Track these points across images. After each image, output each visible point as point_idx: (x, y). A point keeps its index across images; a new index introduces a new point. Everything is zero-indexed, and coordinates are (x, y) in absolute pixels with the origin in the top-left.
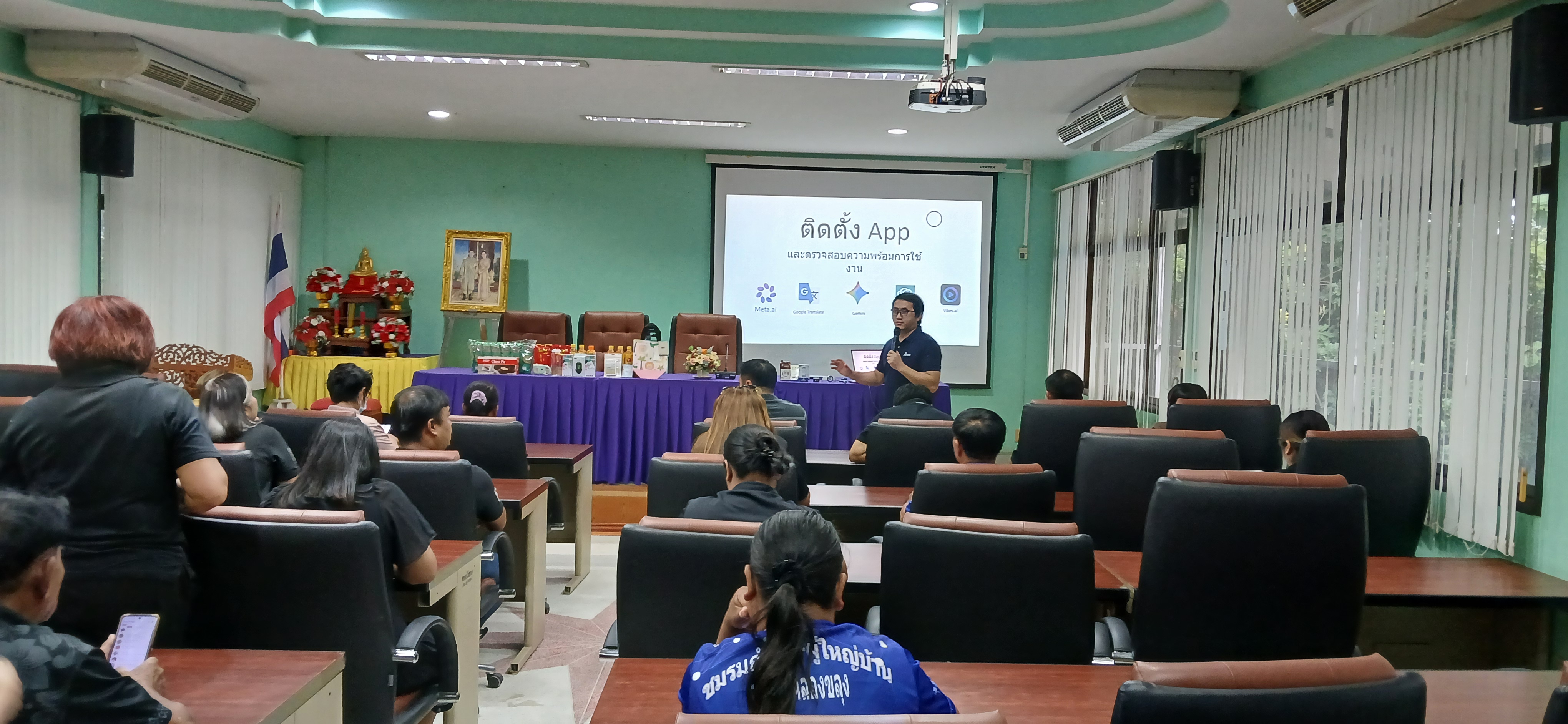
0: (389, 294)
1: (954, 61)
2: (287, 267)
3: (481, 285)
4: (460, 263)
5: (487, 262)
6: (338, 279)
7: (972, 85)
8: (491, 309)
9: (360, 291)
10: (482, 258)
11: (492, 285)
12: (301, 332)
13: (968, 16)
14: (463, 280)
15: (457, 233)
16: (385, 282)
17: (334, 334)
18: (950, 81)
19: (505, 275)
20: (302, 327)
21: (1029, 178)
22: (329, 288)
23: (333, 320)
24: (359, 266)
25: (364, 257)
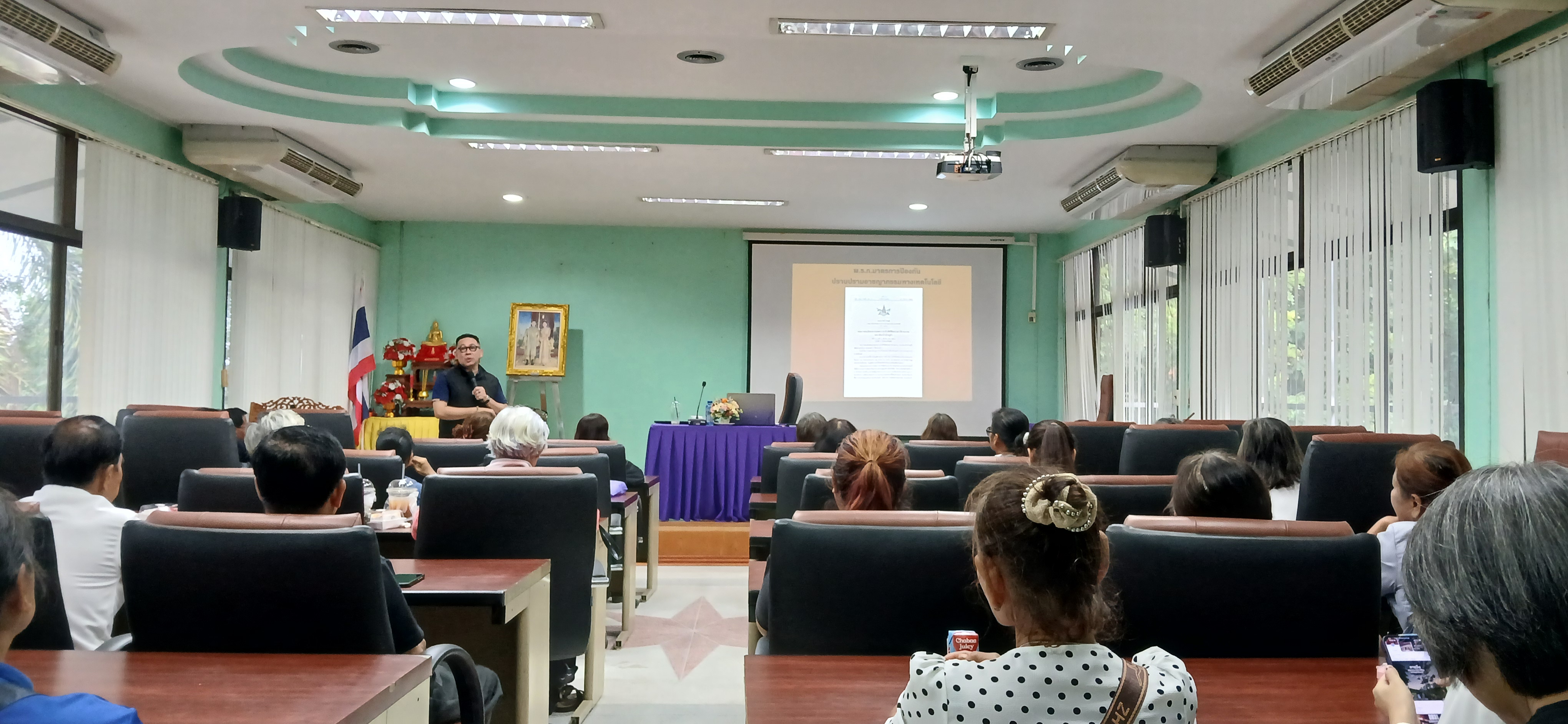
1: (974, 138)
2: (369, 336)
3: (542, 352)
4: (523, 332)
5: (547, 331)
6: (413, 348)
7: (990, 158)
8: (552, 373)
9: (432, 359)
10: (543, 328)
11: (552, 351)
13: (983, 103)
14: (526, 347)
17: (410, 397)
18: (972, 154)
19: (564, 342)
20: (381, 391)
21: (1035, 249)
22: (405, 356)
23: (409, 385)
24: (430, 337)
25: (435, 329)
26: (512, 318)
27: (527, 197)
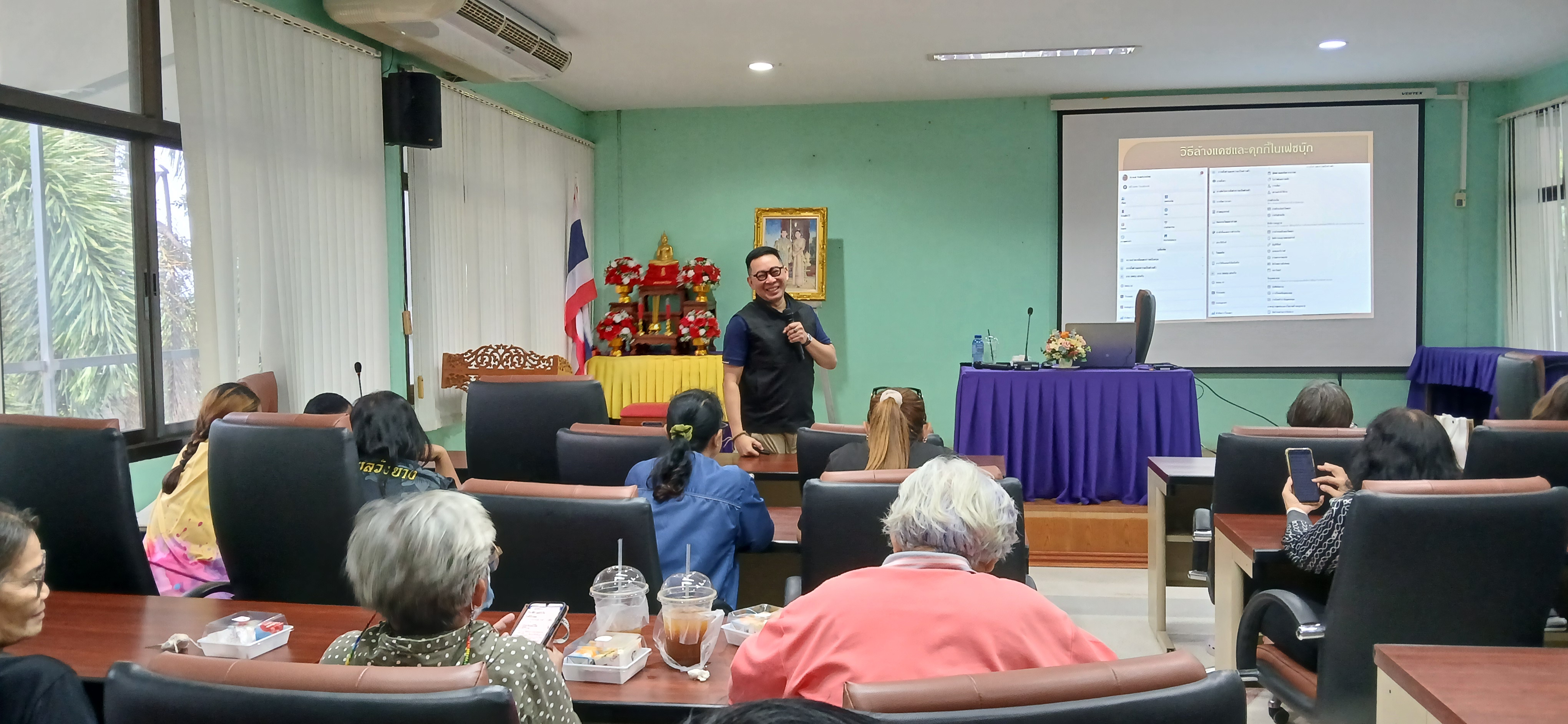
0: (694, 284)
2: (587, 257)
3: (798, 269)
5: (801, 243)
9: (663, 282)
10: (796, 238)
11: (808, 268)
12: (604, 330)
15: (768, 211)
17: (638, 331)
19: (822, 256)
20: (604, 325)
21: (1465, 105)
22: (631, 280)
23: (637, 316)
24: (659, 255)
25: (663, 244)
26: (758, 227)
27: (779, 65)
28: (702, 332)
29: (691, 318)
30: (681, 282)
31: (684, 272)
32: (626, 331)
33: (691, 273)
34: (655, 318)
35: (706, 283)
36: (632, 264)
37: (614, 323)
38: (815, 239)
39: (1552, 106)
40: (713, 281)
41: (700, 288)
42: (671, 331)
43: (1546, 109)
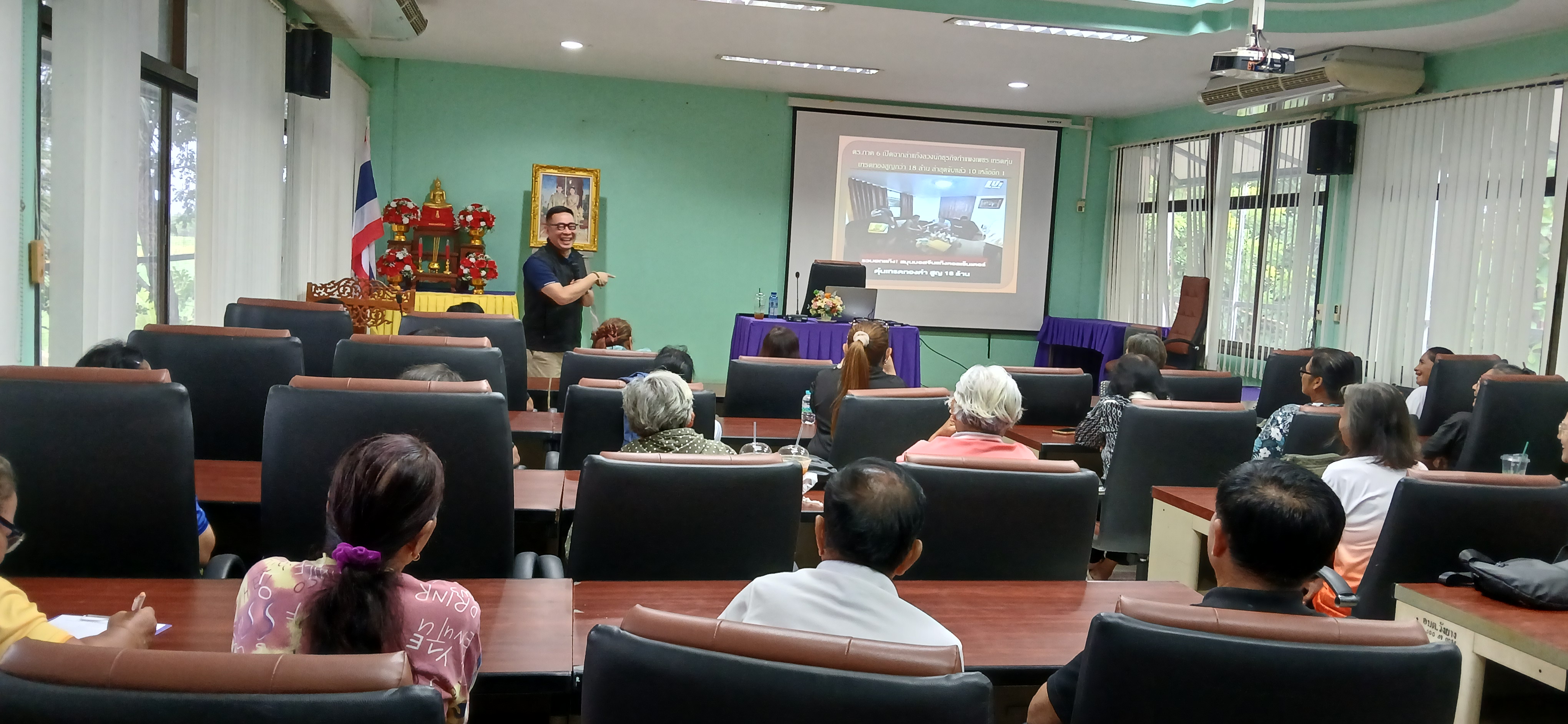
0: (472, 228)
1: (1260, 31)
2: (376, 197)
4: (547, 199)
5: (575, 198)
7: (1285, 56)
9: (437, 224)
10: (570, 194)
11: (581, 222)
12: (388, 266)
15: (545, 167)
16: (469, 216)
17: (418, 269)
20: (388, 261)
21: (1090, 134)
22: (410, 220)
23: (418, 255)
24: (432, 198)
25: (436, 187)
26: (535, 181)
27: (588, 45)
28: (483, 273)
29: (473, 260)
30: (457, 226)
31: (461, 217)
32: (408, 268)
33: (470, 218)
34: (435, 258)
35: (483, 227)
36: (410, 205)
37: (397, 260)
38: (588, 196)
39: (1154, 144)
40: (489, 226)
41: (476, 232)
42: (450, 271)
43: (1149, 145)
